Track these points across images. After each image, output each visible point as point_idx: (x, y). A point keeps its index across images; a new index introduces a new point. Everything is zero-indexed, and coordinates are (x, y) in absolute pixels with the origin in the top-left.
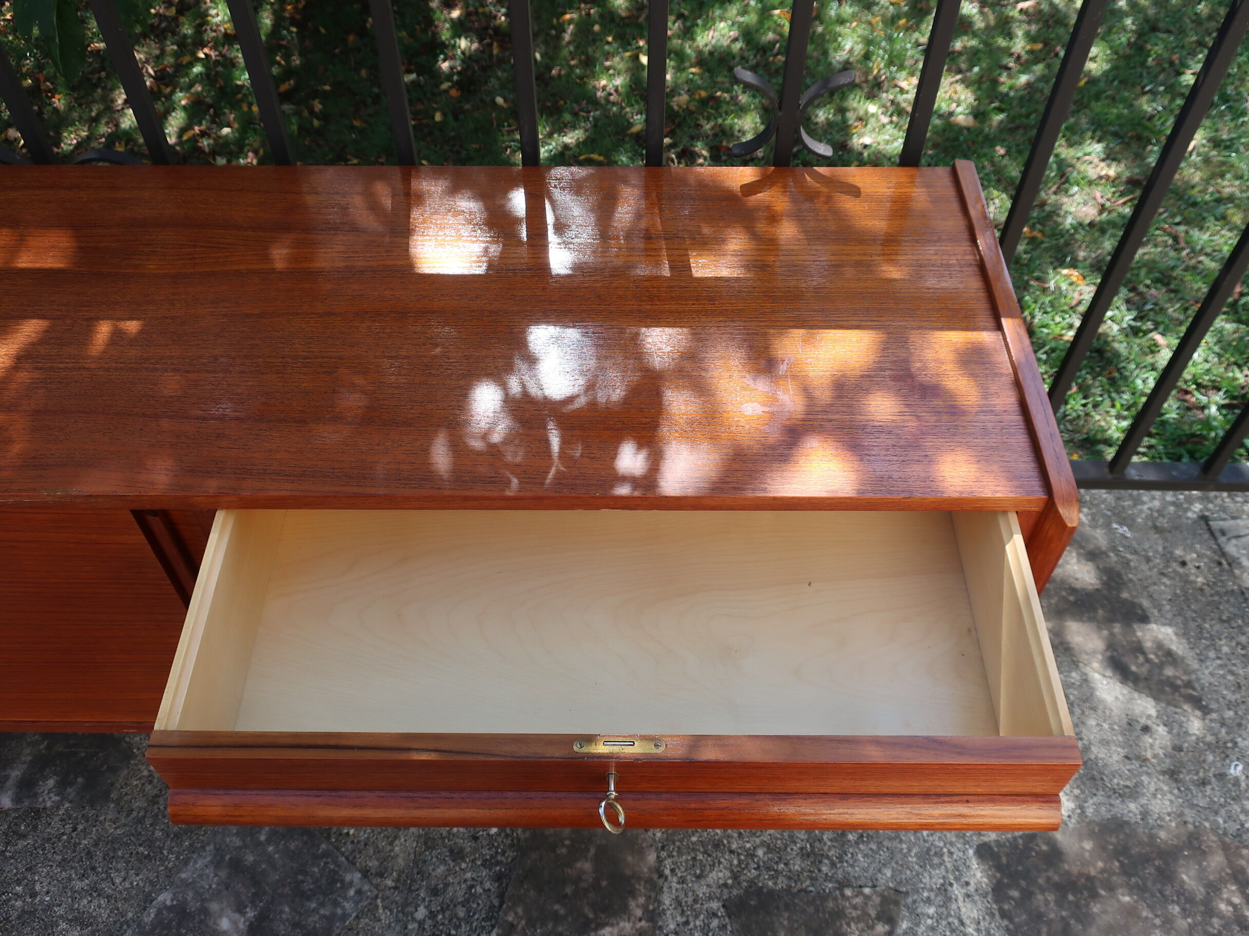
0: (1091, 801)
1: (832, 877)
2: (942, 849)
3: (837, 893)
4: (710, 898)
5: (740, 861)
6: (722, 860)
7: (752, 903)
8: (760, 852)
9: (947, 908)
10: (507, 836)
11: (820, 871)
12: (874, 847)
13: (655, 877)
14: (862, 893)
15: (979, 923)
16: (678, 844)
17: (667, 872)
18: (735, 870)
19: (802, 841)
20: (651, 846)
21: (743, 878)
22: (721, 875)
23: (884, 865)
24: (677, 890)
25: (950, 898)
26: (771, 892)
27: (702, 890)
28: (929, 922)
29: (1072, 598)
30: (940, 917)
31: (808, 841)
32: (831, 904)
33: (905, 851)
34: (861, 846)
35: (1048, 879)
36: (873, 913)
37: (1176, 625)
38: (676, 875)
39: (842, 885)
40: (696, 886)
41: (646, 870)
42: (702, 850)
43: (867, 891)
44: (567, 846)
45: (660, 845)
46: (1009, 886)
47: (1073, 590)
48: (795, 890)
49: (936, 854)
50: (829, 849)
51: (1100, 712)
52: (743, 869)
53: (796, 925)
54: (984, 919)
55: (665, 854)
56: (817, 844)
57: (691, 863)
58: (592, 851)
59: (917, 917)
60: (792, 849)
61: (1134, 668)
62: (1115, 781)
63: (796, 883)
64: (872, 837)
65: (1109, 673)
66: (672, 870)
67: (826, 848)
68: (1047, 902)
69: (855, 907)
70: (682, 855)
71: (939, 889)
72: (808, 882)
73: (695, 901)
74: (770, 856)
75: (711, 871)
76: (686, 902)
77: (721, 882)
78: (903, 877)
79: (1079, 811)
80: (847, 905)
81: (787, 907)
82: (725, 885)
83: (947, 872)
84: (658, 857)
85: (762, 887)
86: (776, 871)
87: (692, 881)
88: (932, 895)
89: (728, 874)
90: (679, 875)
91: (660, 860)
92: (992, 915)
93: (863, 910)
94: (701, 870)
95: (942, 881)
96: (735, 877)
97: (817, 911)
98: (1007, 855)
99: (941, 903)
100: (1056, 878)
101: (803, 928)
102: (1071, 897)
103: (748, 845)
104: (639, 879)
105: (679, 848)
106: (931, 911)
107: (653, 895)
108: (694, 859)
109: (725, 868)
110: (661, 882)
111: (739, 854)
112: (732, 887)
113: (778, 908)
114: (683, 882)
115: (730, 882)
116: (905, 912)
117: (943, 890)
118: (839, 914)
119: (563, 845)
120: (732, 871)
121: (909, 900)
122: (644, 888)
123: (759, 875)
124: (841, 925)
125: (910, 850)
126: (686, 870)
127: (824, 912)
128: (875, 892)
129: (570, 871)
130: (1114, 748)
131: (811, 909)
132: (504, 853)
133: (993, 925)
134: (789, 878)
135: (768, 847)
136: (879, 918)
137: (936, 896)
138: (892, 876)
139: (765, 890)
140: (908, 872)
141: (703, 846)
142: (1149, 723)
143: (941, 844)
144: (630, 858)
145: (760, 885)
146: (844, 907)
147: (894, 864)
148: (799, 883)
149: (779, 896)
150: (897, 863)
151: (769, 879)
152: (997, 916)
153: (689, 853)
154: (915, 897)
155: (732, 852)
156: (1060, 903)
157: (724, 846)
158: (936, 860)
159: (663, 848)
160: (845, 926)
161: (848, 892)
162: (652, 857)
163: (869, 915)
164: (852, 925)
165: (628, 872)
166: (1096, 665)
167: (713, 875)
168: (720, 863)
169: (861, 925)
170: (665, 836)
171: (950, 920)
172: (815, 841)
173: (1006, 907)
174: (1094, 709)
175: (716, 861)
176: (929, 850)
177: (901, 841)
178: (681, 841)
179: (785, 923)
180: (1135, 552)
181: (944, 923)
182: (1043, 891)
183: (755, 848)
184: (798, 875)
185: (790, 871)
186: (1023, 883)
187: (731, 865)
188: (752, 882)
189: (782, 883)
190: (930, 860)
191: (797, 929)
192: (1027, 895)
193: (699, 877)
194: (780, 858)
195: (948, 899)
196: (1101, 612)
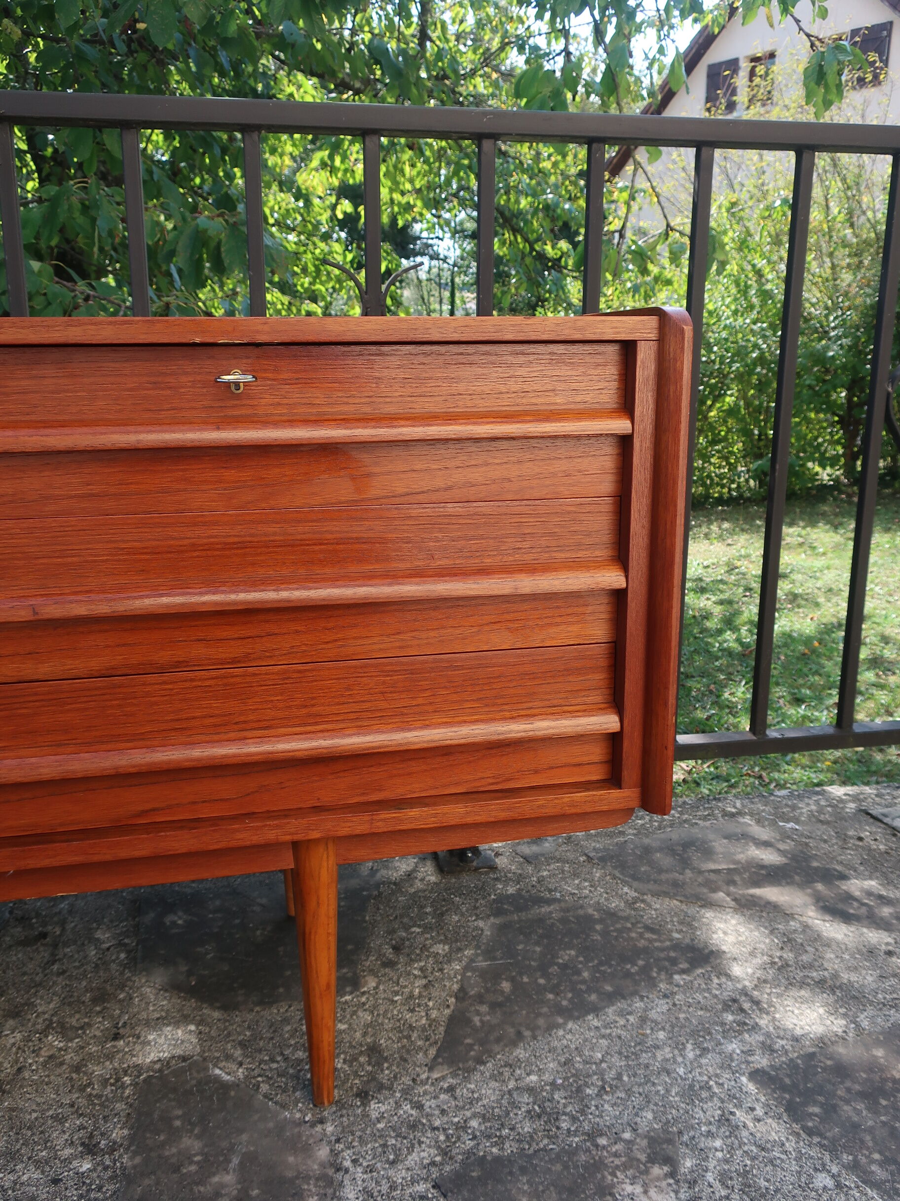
0: (862, 1016)
1: (576, 1131)
2: (707, 1083)
3: (588, 1144)
4: (413, 1182)
5: (447, 1137)
6: (424, 1139)
7: (474, 1174)
8: (474, 1123)
9: (736, 1137)
10: (106, 1168)
11: (558, 1128)
12: (623, 1095)
13: (331, 1172)
14: (621, 1139)
15: (783, 1145)
16: (358, 1134)
17: (347, 1164)
18: (443, 1146)
19: (528, 1104)
20: (321, 1140)
21: (454, 1152)
22: (423, 1154)
23: (641, 1109)
24: (363, 1181)
25: (737, 1127)
26: (497, 1159)
27: (399, 1175)
28: (719, 1155)
29: (763, 872)
30: (731, 1149)
31: (534, 1103)
32: (583, 1157)
33: (662, 1092)
34: (605, 1097)
35: (849, 1090)
36: (643, 1157)
37: (877, 878)
38: (361, 1165)
39: (592, 1136)
40: (391, 1173)
41: (316, 1167)
42: (393, 1134)
43: (627, 1135)
44: (198, 1163)
45: (333, 1138)
46: (805, 1104)
47: (763, 867)
48: (531, 1151)
49: (701, 1088)
50: (565, 1106)
51: (834, 947)
52: (455, 1143)
53: (541, 1188)
54: (787, 1139)
55: (342, 1146)
56: (547, 1104)
57: (380, 1150)
58: (235, 1161)
59: (703, 1154)
60: (516, 1114)
61: (852, 911)
62: (880, 996)
63: (530, 1145)
64: (617, 1087)
65: (827, 918)
66: (355, 1162)
67: (561, 1106)
68: (858, 1112)
69: (616, 1155)
70: (366, 1144)
71: (719, 1121)
72: (546, 1141)
73: (393, 1188)
74: (488, 1124)
75: (409, 1153)
76: (380, 1191)
77: (426, 1162)
78: (670, 1117)
79: (853, 1026)
80: (605, 1154)
81: (523, 1170)
82: (433, 1163)
83: (723, 1102)
84: (331, 1151)
85: (484, 1156)
86: (500, 1137)
87: (384, 1169)
88: (714, 1129)
89: (433, 1151)
90: (365, 1164)
91: (334, 1153)
92: (798, 1135)
93: (627, 1155)
94: (395, 1154)
95: (719, 1112)
96: (444, 1153)
97: (566, 1167)
98: (788, 1076)
99: (727, 1133)
100: (857, 1087)
101: (552, 1188)
102: (884, 1102)
103: (456, 1120)
104: (307, 1178)
105: (360, 1137)
106: (718, 1143)
107: (330, 1191)
108: (385, 1146)
109: (430, 1147)
110: (339, 1176)
111: (444, 1130)
112: (442, 1164)
113: (511, 1173)
114: (371, 1171)
115: (438, 1159)
116: (683, 1150)
117: (725, 1120)
118: (598, 1166)
119: (191, 1162)
120: (439, 1148)
121: (685, 1138)
122: (316, 1186)
123: (478, 1144)
124: (604, 1177)
125: (668, 1091)
126: (374, 1158)
127: (576, 1167)
128: (638, 1135)
129: (202, 1189)
130: (864, 972)
131: (558, 1167)
132: (100, 1188)
133: (802, 1143)
134: (519, 1141)
135: (484, 1116)
136: (652, 1160)
137: (719, 1127)
138: (655, 1118)
139: (489, 1158)
140: (674, 1111)
141: (394, 1131)
142: (890, 948)
143: (705, 1078)
144: (291, 1159)
145: (481, 1154)
146: (601, 1159)
147: (651, 1106)
148: (534, 1144)
149: (510, 1161)
150: (656, 1104)
151: (492, 1146)
152: (804, 1135)
153: (376, 1141)
154: (692, 1133)
155: (435, 1129)
156: (874, 1109)
157: (424, 1125)
158: (704, 1094)
159: (338, 1141)
160: (610, 1178)
161: (603, 1141)
162: (323, 1153)
163: (638, 1160)
164: (618, 1174)
165: (290, 1174)
166: (811, 914)
167: (414, 1156)
168: (420, 1143)
169: (629, 1173)
170: (340, 1129)
171: (746, 1148)
172: (544, 1102)
173: (810, 1124)
174: (828, 945)
175: (415, 1142)
176: (691, 1087)
177: (654, 1084)
178: (363, 1131)
179: (526, 1187)
180: (809, 837)
181: (739, 1153)
182: (847, 1102)
183: (465, 1121)
184: (531, 1137)
185: (519, 1134)
186: (821, 1099)
187: (437, 1142)
188: (469, 1153)
189: (510, 1148)
190: (698, 1096)
191: (543, 1192)
192: (830, 1110)
193: (393, 1163)
194: (502, 1125)
195: (734, 1129)
196: (797, 878)
